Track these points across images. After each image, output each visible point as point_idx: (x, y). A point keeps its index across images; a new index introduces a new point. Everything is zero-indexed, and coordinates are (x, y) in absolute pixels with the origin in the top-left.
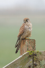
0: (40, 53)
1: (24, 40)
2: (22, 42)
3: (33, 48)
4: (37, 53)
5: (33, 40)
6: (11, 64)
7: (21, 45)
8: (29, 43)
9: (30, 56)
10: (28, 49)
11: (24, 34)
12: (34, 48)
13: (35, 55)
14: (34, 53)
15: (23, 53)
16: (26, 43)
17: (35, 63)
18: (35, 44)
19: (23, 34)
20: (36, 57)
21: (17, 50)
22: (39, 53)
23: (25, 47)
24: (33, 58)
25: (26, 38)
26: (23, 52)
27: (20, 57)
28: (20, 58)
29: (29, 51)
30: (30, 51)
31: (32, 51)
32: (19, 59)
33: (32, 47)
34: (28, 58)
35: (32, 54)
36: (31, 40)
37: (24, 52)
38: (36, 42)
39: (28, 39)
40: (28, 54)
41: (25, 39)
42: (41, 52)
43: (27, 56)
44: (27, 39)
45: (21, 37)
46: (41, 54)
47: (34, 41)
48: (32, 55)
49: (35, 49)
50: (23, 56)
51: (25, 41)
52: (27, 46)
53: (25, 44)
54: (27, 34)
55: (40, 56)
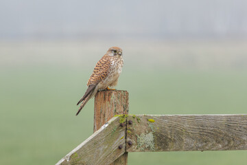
2: (101, 96)
3: (124, 109)
4: (132, 120)
5: (124, 91)
6: (90, 141)
8: (118, 98)
9: (121, 125)
10: (115, 111)
11: (107, 78)
12: (126, 108)
13: (130, 124)
14: (128, 120)
17: (128, 139)
18: (127, 100)
20: (131, 128)
22: (136, 119)
24: (126, 129)
25: (109, 88)
27: (103, 127)
29: (120, 115)
30: (122, 115)
33: (122, 107)
34: (118, 129)
35: (124, 120)
36: (121, 91)
38: (129, 97)
39: (116, 91)
40: (117, 120)
41: (106, 89)
42: (138, 117)
43: (117, 125)
46: (139, 121)
47: (124, 96)
48: (124, 123)
49: (128, 111)
52: (114, 105)
54: (112, 79)
55: (137, 126)
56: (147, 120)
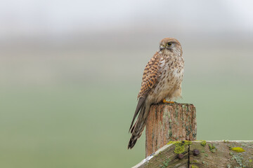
0: (211, 148)
1: (160, 107)
2: (153, 113)
3: (188, 133)
4: (200, 148)
5: (187, 105)
7: (150, 123)
8: (176, 116)
9: (178, 157)
10: (171, 135)
11: (158, 86)
12: (191, 131)
13: (195, 155)
14: (191, 149)
15: (156, 149)
16: (164, 116)
18: (193, 118)
19: (154, 87)
20: (198, 161)
21: (133, 137)
22: (207, 147)
23: (162, 127)
24: (189, 163)
25: (164, 101)
26: (154, 144)
27: (144, 161)
28: (145, 164)
29: (175, 142)
30: (179, 141)
31: (183, 142)
32: (141, 166)
33: (184, 130)
34: (172, 162)
35: (184, 149)
36: (181, 105)
37: (159, 143)
38: (198, 113)
39: (172, 104)
40: (171, 149)
41: (162, 102)
42: (212, 144)
43: (170, 157)
44: (168, 103)
45: (150, 97)
46: (214, 151)
47: (190, 111)
48: (184, 153)
49: (194, 135)
50: (156, 157)
51: (162, 111)
52: (168, 126)
53: (161, 119)
55: (210, 158)
56: (230, 149)
